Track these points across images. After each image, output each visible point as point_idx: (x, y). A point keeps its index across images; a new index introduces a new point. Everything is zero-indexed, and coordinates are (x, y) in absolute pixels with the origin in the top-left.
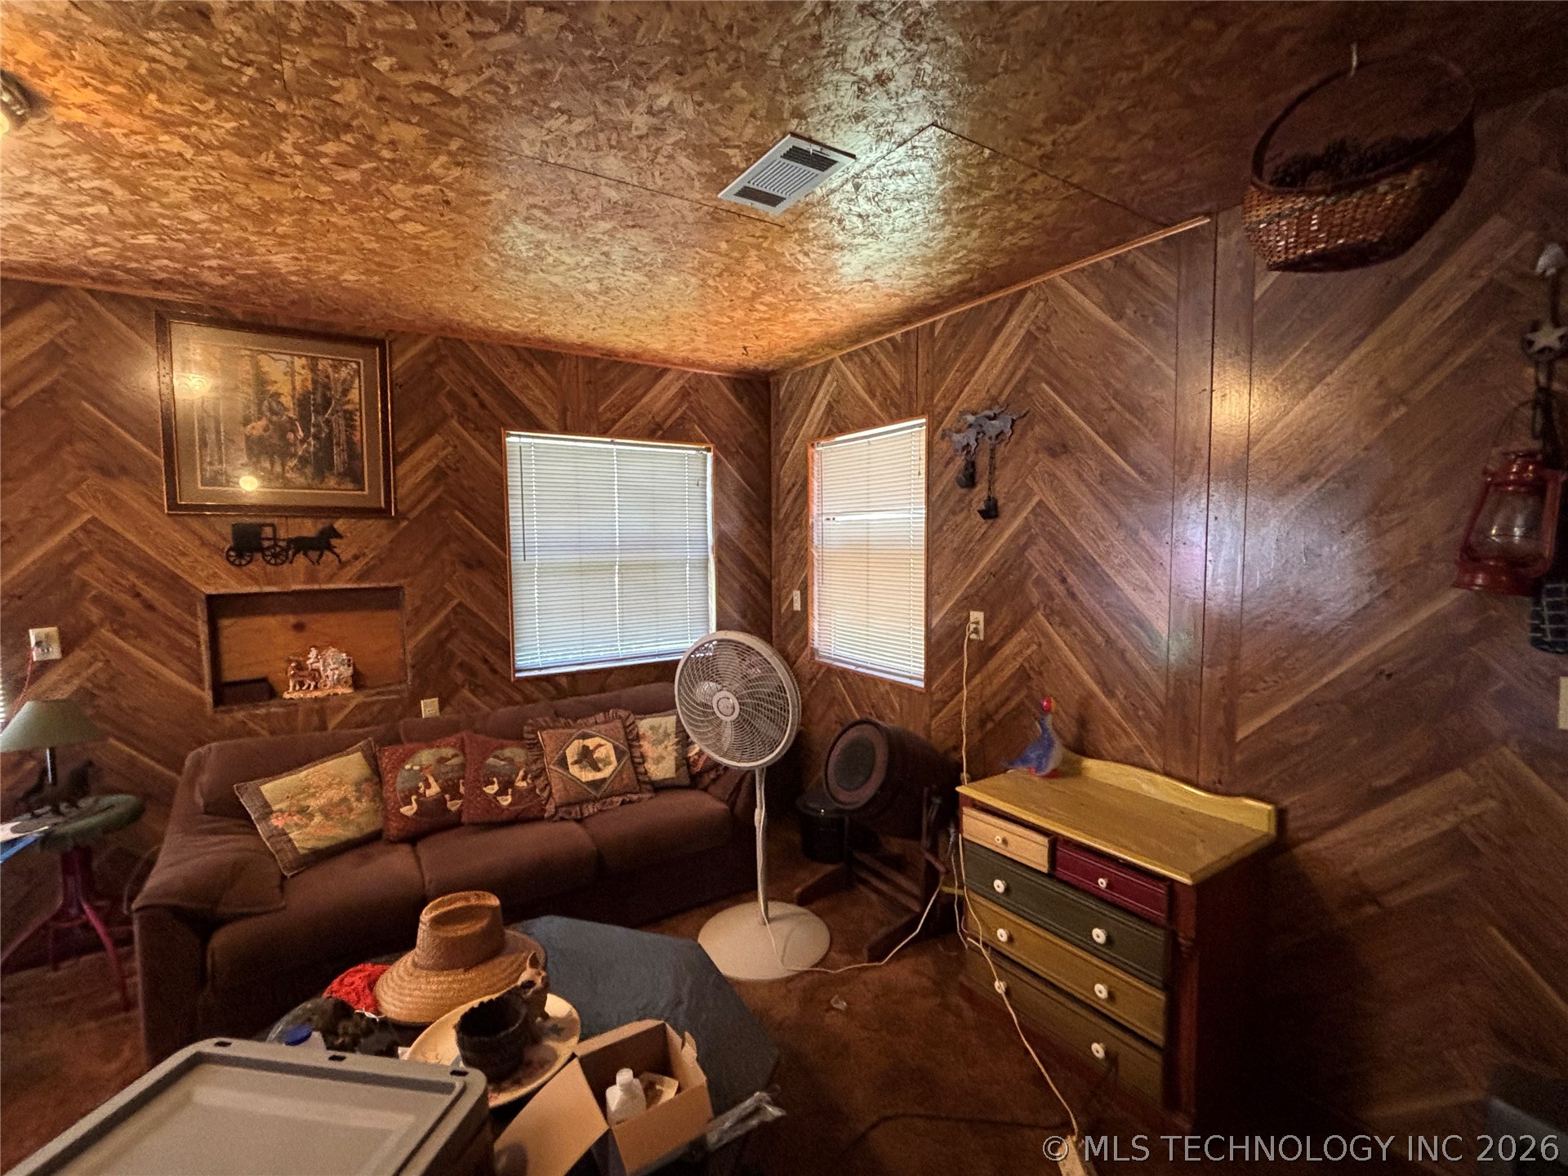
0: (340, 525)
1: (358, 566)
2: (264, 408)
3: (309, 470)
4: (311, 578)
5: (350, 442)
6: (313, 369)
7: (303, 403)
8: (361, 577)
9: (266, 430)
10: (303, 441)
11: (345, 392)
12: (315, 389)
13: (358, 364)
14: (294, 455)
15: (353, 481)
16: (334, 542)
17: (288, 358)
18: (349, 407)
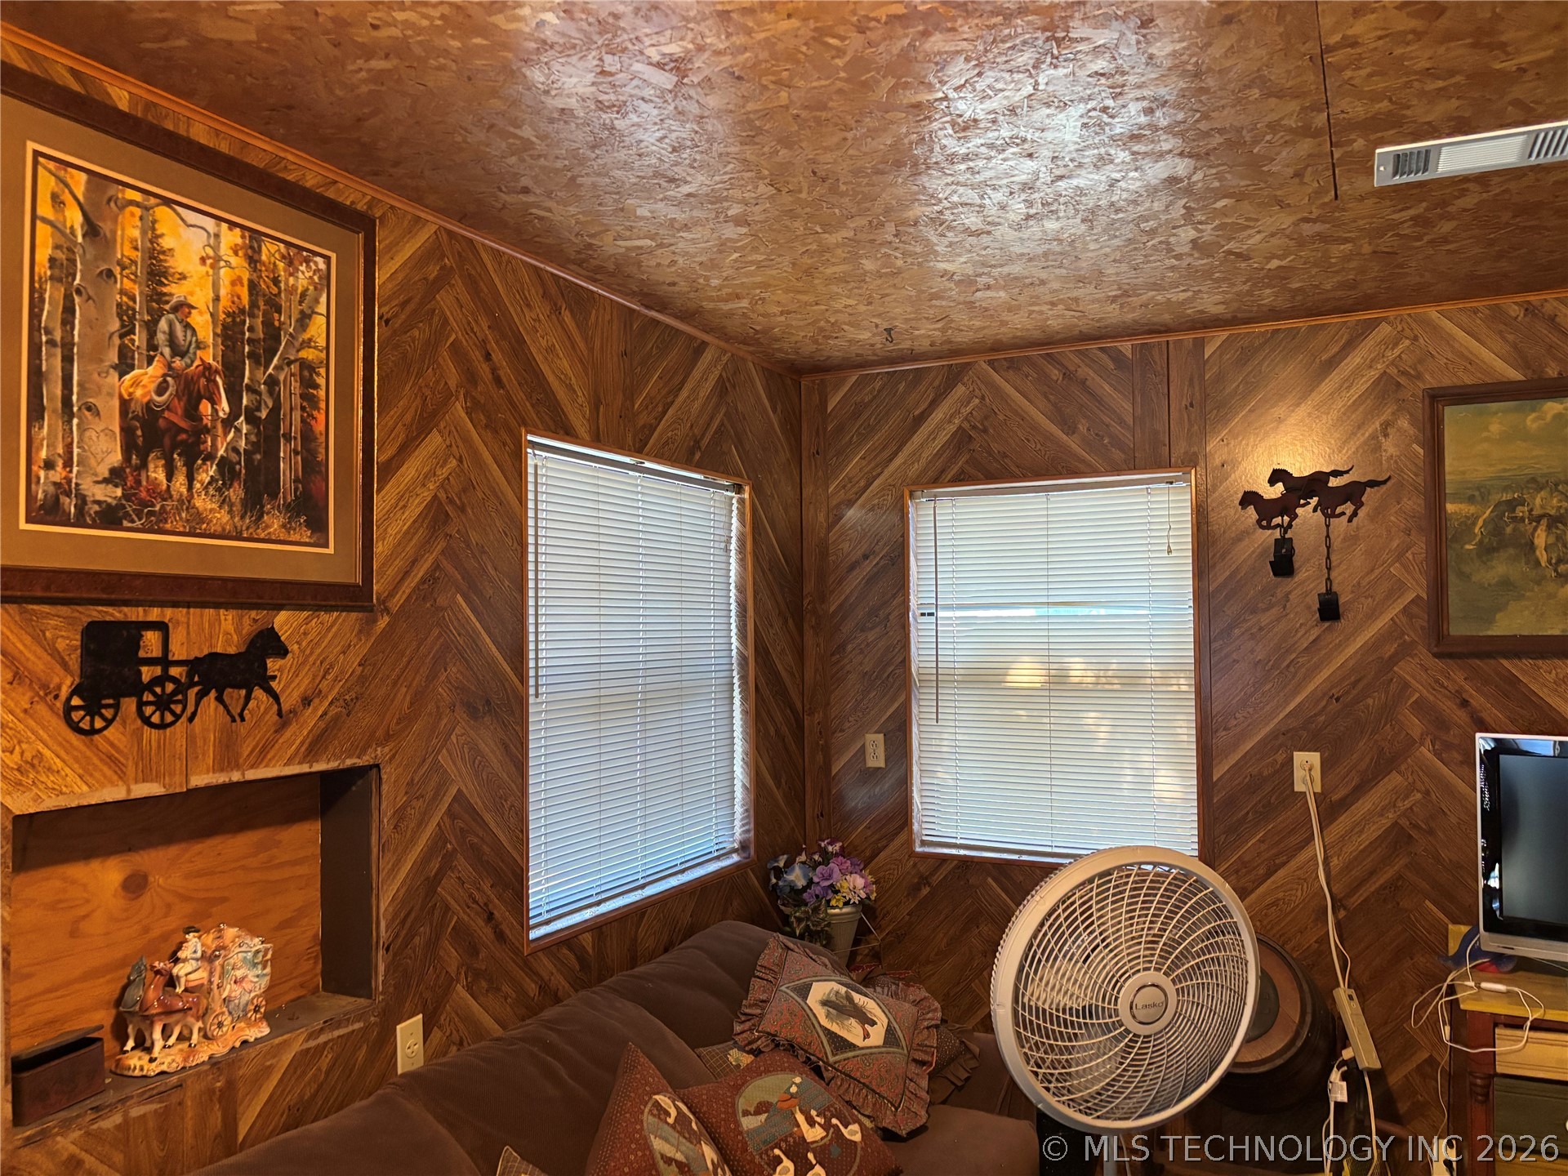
0: (284, 622)
1: (311, 719)
2: (161, 338)
3: (236, 493)
4: (227, 757)
5: (308, 435)
6: (253, 260)
7: (230, 332)
8: (314, 748)
9: (161, 390)
10: (228, 423)
11: (305, 319)
12: (253, 304)
13: (327, 259)
14: (210, 457)
15: (309, 524)
16: (273, 665)
17: (209, 223)
18: (308, 354)
